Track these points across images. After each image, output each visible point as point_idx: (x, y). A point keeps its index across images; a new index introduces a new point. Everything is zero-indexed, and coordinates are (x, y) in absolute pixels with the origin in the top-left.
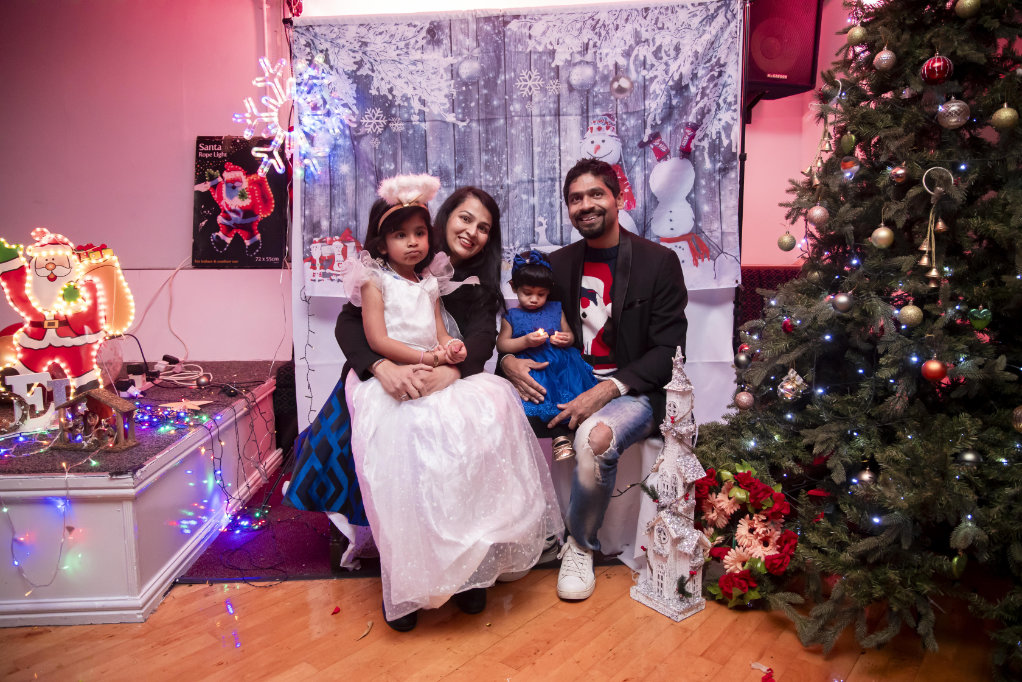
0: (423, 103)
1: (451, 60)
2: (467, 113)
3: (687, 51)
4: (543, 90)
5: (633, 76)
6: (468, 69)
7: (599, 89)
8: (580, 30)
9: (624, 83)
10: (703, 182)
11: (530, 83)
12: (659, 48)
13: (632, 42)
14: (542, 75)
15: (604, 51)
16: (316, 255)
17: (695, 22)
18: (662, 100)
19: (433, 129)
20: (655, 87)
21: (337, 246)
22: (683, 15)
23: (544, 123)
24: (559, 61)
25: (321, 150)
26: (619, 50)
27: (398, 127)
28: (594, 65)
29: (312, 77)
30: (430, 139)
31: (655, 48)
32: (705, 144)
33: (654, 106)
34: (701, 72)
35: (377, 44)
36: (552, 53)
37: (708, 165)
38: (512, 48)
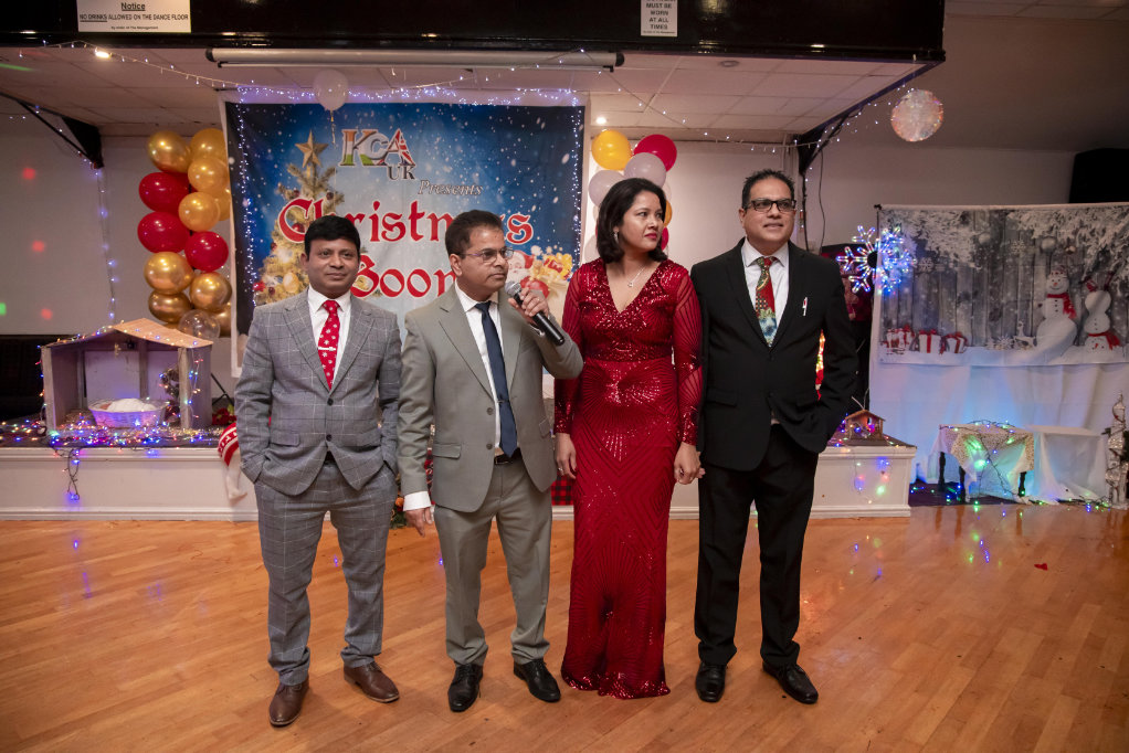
0: (956, 256)
1: (974, 233)
2: (981, 263)
3: (1110, 232)
4: (1025, 251)
5: (1078, 245)
6: (983, 239)
7: (1058, 252)
8: (1049, 219)
9: (1072, 249)
10: (1116, 303)
11: (1018, 247)
12: (1093, 231)
13: (1077, 226)
14: (1025, 243)
15: (1062, 231)
16: (889, 339)
17: (1115, 216)
18: (1093, 258)
19: (961, 271)
20: (1089, 251)
21: (901, 334)
22: (1108, 212)
23: (1025, 270)
24: (1035, 236)
25: (895, 281)
26: (1070, 231)
27: (940, 268)
28: (1055, 238)
29: (891, 239)
30: (959, 276)
31: (1090, 230)
32: (1118, 282)
33: (1089, 262)
34: (1116, 244)
35: (931, 222)
36: (1032, 232)
37: (1119, 294)
38: (1009, 228)
